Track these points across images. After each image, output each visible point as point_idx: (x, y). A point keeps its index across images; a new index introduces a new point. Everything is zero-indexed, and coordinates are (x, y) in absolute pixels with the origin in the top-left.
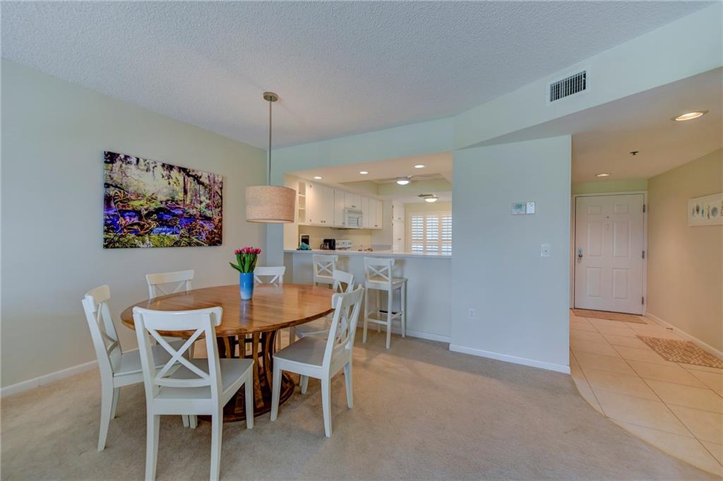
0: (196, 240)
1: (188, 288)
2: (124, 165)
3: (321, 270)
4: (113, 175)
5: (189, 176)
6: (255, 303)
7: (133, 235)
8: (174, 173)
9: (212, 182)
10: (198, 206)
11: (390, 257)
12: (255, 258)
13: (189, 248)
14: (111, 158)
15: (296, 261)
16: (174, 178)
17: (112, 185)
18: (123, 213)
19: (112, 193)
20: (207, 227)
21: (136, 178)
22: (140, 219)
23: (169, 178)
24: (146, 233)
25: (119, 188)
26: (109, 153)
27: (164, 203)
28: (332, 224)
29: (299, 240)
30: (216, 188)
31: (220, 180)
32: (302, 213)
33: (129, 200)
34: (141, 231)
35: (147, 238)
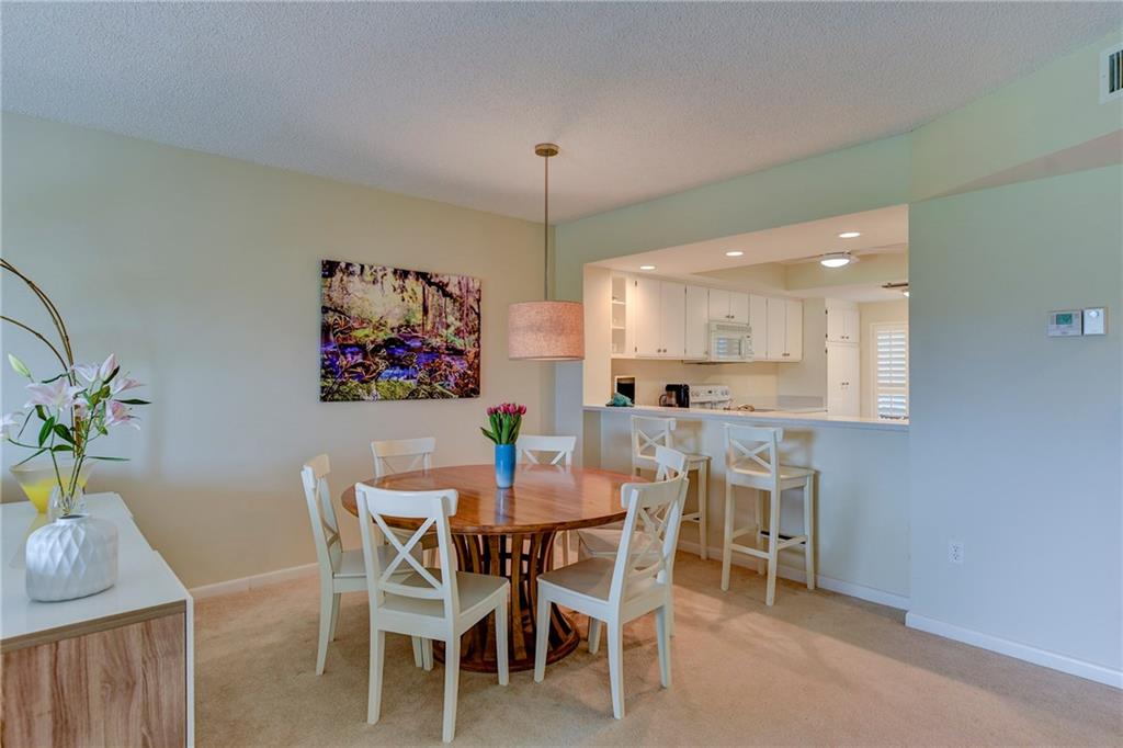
0: (440, 388)
1: (427, 465)
2: (345, 278)
3: (646, 445)
4: (331, 294)
5: (430, 284)
6: (517, 495)
7: (356, 382)
8: (411, 282)
9: (464, 290)
10: (444, 332)
11: (773, 425)
12: (518, 421)
13: (430, 402)
14: (330, 268)
15: (606, 426)
16: (409, 290)
17: (330, 309)
18: (343, 348)
19: (331, 321)
20: (459, 366)
21: (359, 294)
22: (365, 357)
23: (402, 292)
24: (372, 379)
25: (339, 312)
26: (328, 262)
27: (396, 330)
28: (681, 355)
29: (613, 386)
30: (471, 301)
31: (477, 287)
32: (619, 337)
33: (351, 329)
34: (367, 376)
35: (373, 386)
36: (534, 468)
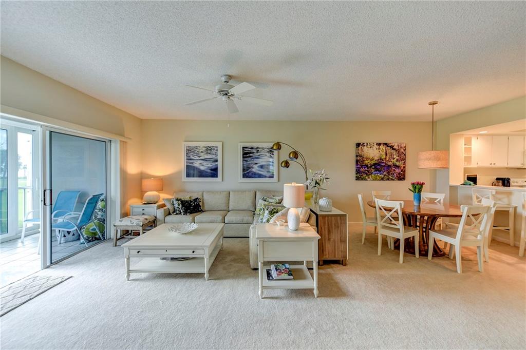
0: (391, 177)
2: (362, 147)
4: (359, 152)
5: (388, 146)
6: (421, 207)
7: (365, 175)
8: (382, 147)
9: (400, 147)
10: (393, 160)
12: (422, 187)
13: (388, 181)
14: (358, 145)
15: (461, 192)
16: (381, 149)
17: (358, 156)
18: (362, 166)
19: (358, 159)
20: (397, 171)
21: (366, 151)
22: (368, 168)
23: (379, 149)
24: (370, 174)
25: (361, 156)
26: (358, 143)
27: (377, 161)
28: (506, 166)
29: (464, 178)
30: (402, 150)
31: (404, 146)
32: (468, 159)
33: (364, 161)
34: (368, 173)
35: (370, 176)
36: (427, 203)
